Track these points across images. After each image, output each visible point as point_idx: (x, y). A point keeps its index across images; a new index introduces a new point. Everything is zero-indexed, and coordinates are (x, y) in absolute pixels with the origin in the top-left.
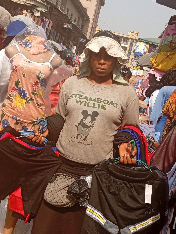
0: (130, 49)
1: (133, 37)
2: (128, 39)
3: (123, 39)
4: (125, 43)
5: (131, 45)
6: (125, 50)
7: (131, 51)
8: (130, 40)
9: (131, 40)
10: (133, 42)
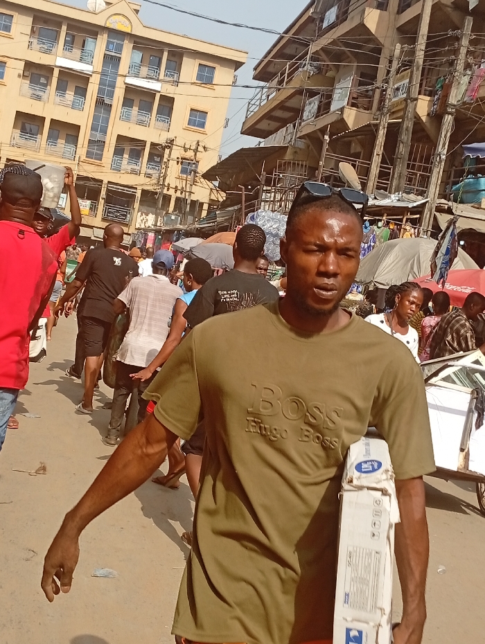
0: (107, 87)
1: (119, 24)
2: (93, 31)
3: (64, 28)
4: (77, 52)
5: (112, 61)
6: (81, 92)
7: (111, 95)
8: (103, 39)
9: (106, 36)
10: (119, 49)
